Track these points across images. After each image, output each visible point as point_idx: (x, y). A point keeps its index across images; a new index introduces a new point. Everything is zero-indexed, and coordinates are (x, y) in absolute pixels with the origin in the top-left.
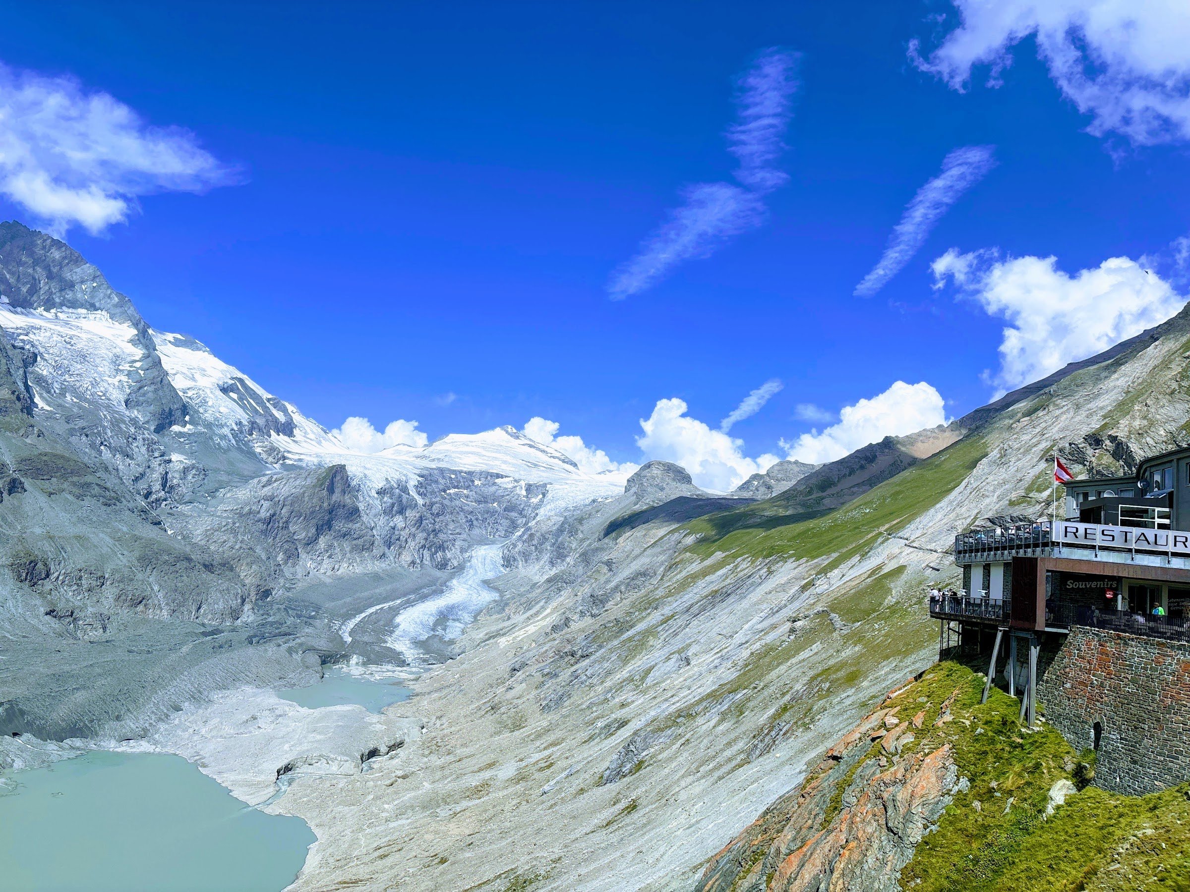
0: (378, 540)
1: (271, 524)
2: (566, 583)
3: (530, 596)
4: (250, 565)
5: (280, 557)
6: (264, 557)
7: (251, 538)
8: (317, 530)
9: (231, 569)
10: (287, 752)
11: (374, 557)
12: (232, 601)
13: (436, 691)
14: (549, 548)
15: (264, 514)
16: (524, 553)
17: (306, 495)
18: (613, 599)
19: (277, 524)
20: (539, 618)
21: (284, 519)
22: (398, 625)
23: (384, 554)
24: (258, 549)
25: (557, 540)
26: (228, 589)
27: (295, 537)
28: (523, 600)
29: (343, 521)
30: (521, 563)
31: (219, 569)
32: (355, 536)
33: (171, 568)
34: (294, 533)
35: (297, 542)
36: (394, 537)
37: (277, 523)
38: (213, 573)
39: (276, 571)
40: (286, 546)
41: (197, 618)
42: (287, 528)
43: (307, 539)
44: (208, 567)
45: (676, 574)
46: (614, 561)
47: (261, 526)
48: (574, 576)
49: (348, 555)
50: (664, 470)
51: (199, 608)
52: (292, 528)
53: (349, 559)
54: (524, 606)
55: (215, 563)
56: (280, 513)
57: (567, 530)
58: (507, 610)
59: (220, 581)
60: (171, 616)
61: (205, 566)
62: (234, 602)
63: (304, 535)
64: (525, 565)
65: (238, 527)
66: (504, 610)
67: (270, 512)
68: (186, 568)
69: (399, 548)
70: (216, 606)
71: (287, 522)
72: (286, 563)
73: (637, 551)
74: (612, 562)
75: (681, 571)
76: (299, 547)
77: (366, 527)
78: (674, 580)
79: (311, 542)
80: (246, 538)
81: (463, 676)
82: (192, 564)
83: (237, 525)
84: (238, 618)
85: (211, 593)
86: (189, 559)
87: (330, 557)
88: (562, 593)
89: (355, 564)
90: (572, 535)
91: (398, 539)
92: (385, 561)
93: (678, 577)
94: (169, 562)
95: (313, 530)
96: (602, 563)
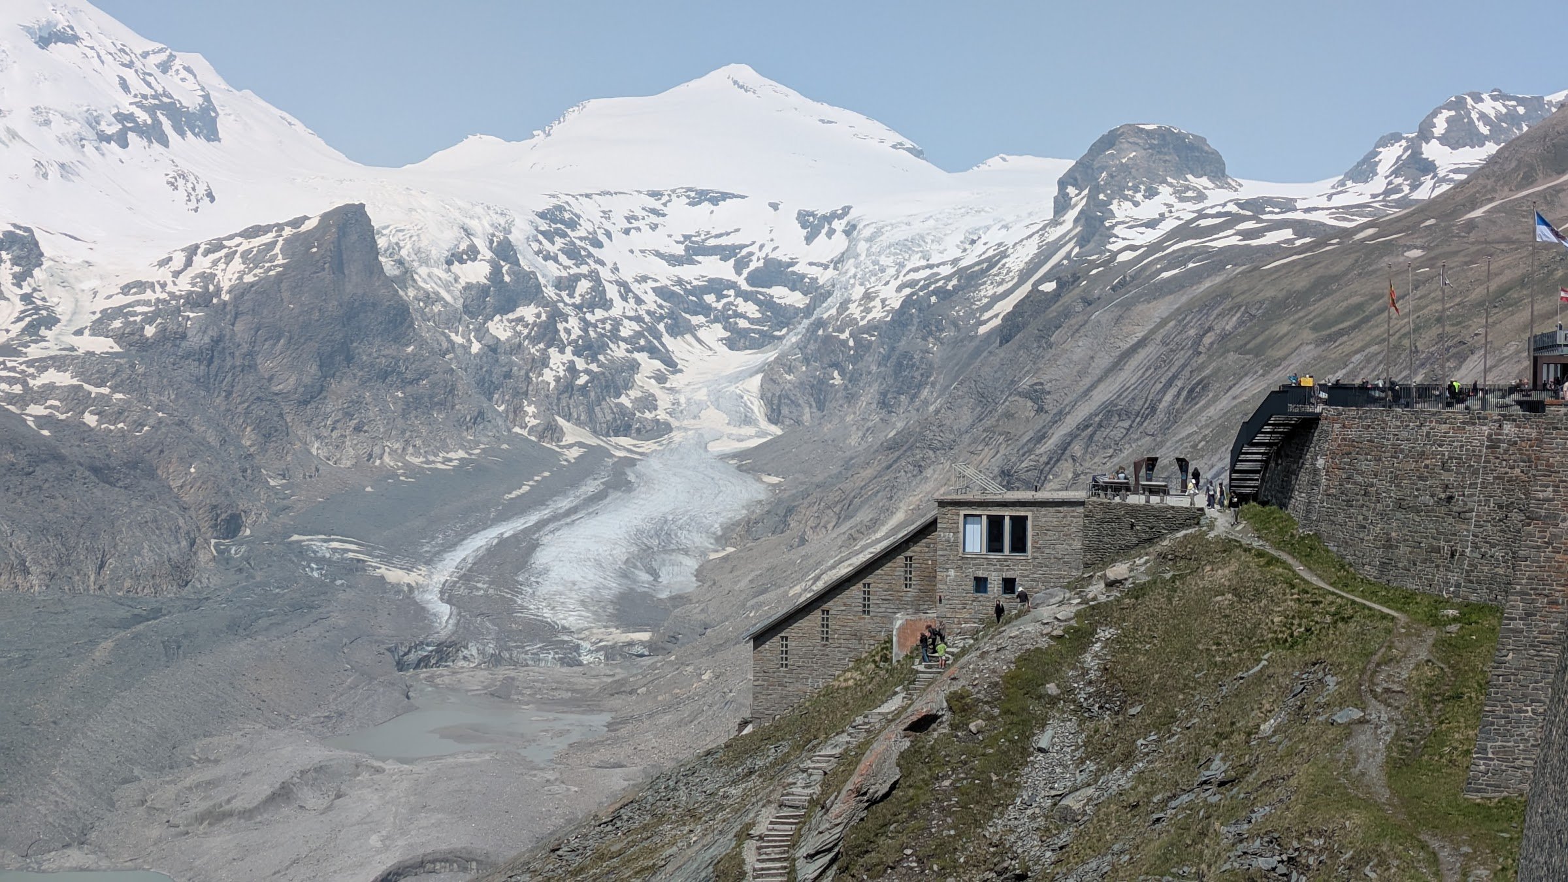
0: (465, 382)
1: (216, 362)
2: (935, 450)
3: (848, 486)
4: (185, 461)
5: (249, 439)
6: (212, 438)
7: (177, 399)
8: (321, 366)
9: (151, 473)
10: (378, 852)
11: (460, 423)
12: (169, 544)
13: (664, 712)
14: (874, 368)
15: (196, 340)
16: (812, 387)
17: (284, 286)
18: (1056, 476)
19: (229, 362)
20: (878, 535)
21: (245, 348)
22: (546, 571)
23: (481, 414)
24: (198, 425)
25: (893, 349)
26: (155, 520)
27: (276, 389)
28: (833, 496)
29: (378, 341)
30: (807, 410)
31: (126, 476)
32: (409, 376)
33: (26, 480)
34: (270, 379)
35: (278, 399)
36: (498, 371)
37: (228, 358)
38: (112, 484)
39: (245, 471)
40: (258, 411)
41: (101, 588)
42: (252, 367)
43: (301, 390)
44: (102, 472)
45: (1206, 406)
46: (1047, 387)
47: (195, 368)
48: (952, 431)
49: (400, 422)
50: (1152, 147)
51: (102, 566)
52: (266, 365)
53: (403, 432)
54: (837, 509)
55: (113, 462)
56: (233, 334)
57: (916, 321)
58: (793, 524)
59: (134, 503)
60: (48, 587)
61: (95, 470)
62: (175, 547)
63: (292, 381)
64: (819, 414)
65: (144, 374)
66: (785, 523)
67: (210, 333)
68: (57, 479)
69: (514, 396)
70: (137, 559)
71: (250, 354)
72: (263, 450)
73: (1104, 360)
74: (1043, 392)
75: (1216, 399)
76: (286, 409)
77: (432, 352)
78: (1203, 419)
79: (311, 396)
80: (165, 399)
81: (721, 674)
82: (68, 468)
83: (140, 369)
84: (187, 583)
85: (120, 532)
86: (59, 458)
87: (358, 429)
88: (928, 472)
89: (418, 442)
90: (930, 333)
91: (508, 375)
92: (485, 428)
93: (1212, 411)
94: (18, 467)
95: (313, 369)
96: (1019, 394)
